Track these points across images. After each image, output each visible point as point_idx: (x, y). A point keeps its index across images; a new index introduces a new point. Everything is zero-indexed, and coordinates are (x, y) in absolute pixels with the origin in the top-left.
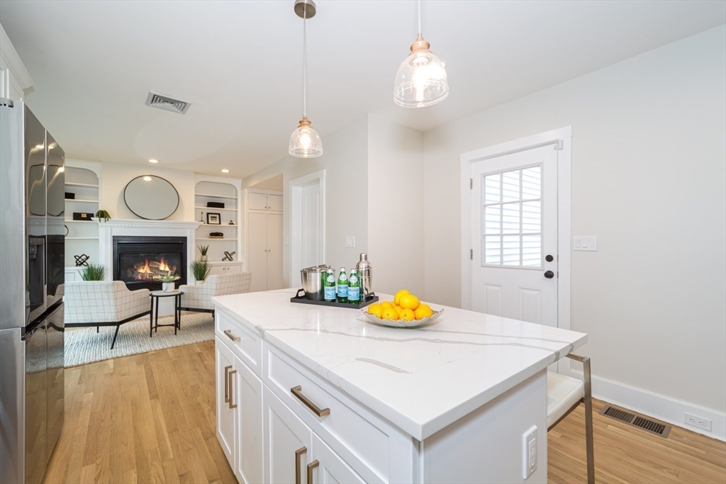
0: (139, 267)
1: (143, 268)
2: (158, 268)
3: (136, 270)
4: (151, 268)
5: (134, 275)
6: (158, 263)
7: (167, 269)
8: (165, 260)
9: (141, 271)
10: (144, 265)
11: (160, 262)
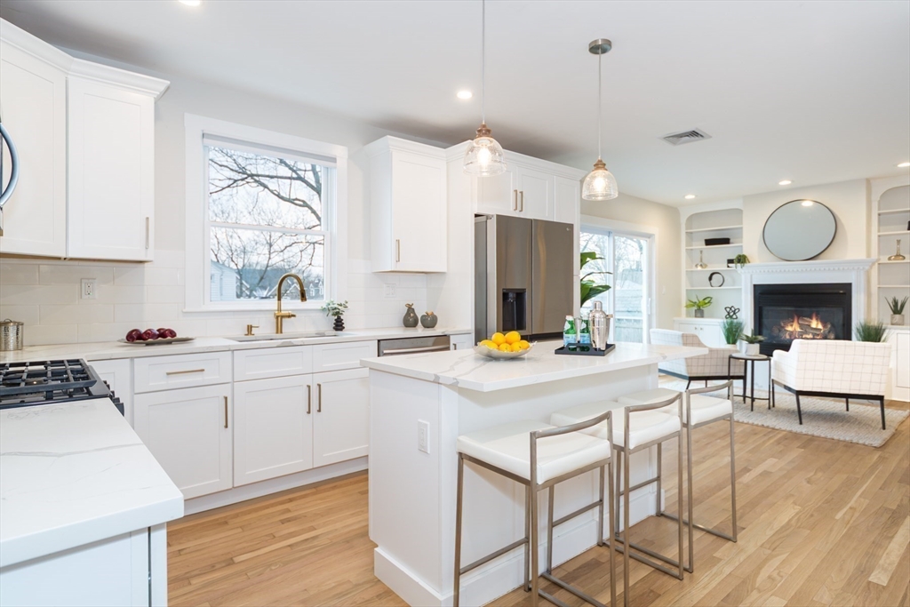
0: (786, 325)
1: (792, 325)
2: (809, 326)
3: (783, 327)
4: (801, 326)
5: (781, 334)
6: (808, 319)
7: (820, 326)
8: (817, 316)
9: (789, 328)
10: (793, 322)
11: (811, 318)
